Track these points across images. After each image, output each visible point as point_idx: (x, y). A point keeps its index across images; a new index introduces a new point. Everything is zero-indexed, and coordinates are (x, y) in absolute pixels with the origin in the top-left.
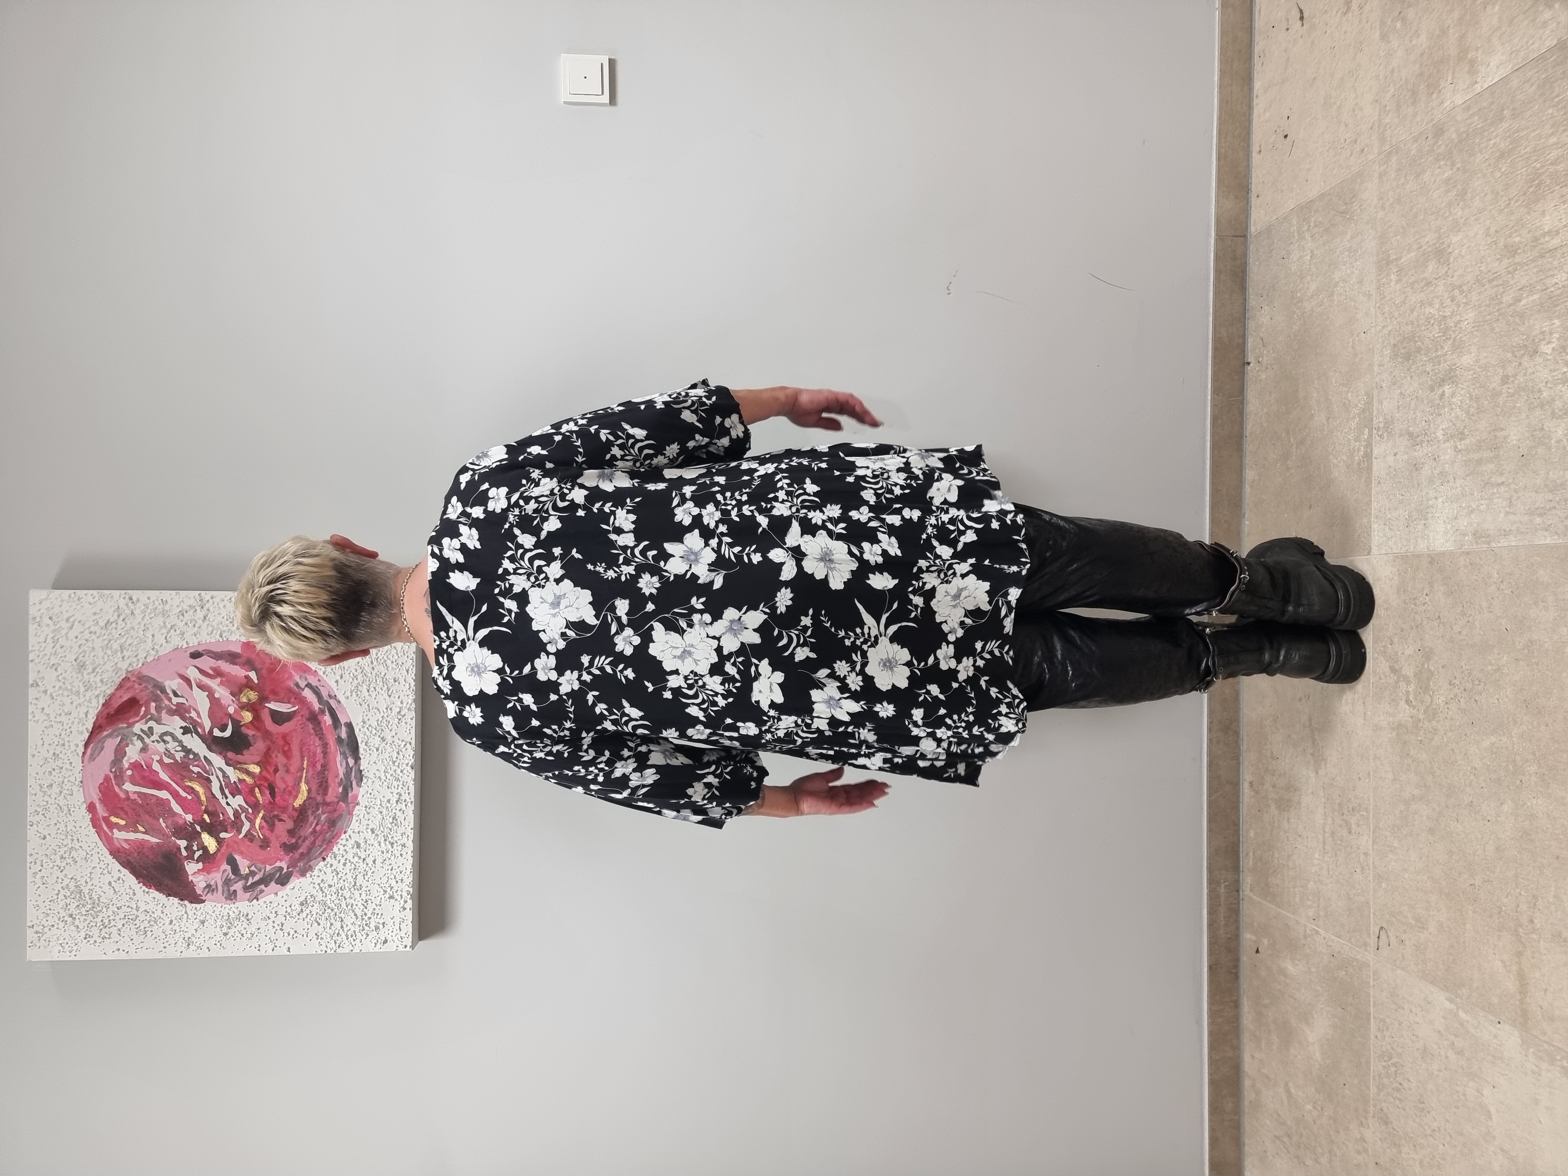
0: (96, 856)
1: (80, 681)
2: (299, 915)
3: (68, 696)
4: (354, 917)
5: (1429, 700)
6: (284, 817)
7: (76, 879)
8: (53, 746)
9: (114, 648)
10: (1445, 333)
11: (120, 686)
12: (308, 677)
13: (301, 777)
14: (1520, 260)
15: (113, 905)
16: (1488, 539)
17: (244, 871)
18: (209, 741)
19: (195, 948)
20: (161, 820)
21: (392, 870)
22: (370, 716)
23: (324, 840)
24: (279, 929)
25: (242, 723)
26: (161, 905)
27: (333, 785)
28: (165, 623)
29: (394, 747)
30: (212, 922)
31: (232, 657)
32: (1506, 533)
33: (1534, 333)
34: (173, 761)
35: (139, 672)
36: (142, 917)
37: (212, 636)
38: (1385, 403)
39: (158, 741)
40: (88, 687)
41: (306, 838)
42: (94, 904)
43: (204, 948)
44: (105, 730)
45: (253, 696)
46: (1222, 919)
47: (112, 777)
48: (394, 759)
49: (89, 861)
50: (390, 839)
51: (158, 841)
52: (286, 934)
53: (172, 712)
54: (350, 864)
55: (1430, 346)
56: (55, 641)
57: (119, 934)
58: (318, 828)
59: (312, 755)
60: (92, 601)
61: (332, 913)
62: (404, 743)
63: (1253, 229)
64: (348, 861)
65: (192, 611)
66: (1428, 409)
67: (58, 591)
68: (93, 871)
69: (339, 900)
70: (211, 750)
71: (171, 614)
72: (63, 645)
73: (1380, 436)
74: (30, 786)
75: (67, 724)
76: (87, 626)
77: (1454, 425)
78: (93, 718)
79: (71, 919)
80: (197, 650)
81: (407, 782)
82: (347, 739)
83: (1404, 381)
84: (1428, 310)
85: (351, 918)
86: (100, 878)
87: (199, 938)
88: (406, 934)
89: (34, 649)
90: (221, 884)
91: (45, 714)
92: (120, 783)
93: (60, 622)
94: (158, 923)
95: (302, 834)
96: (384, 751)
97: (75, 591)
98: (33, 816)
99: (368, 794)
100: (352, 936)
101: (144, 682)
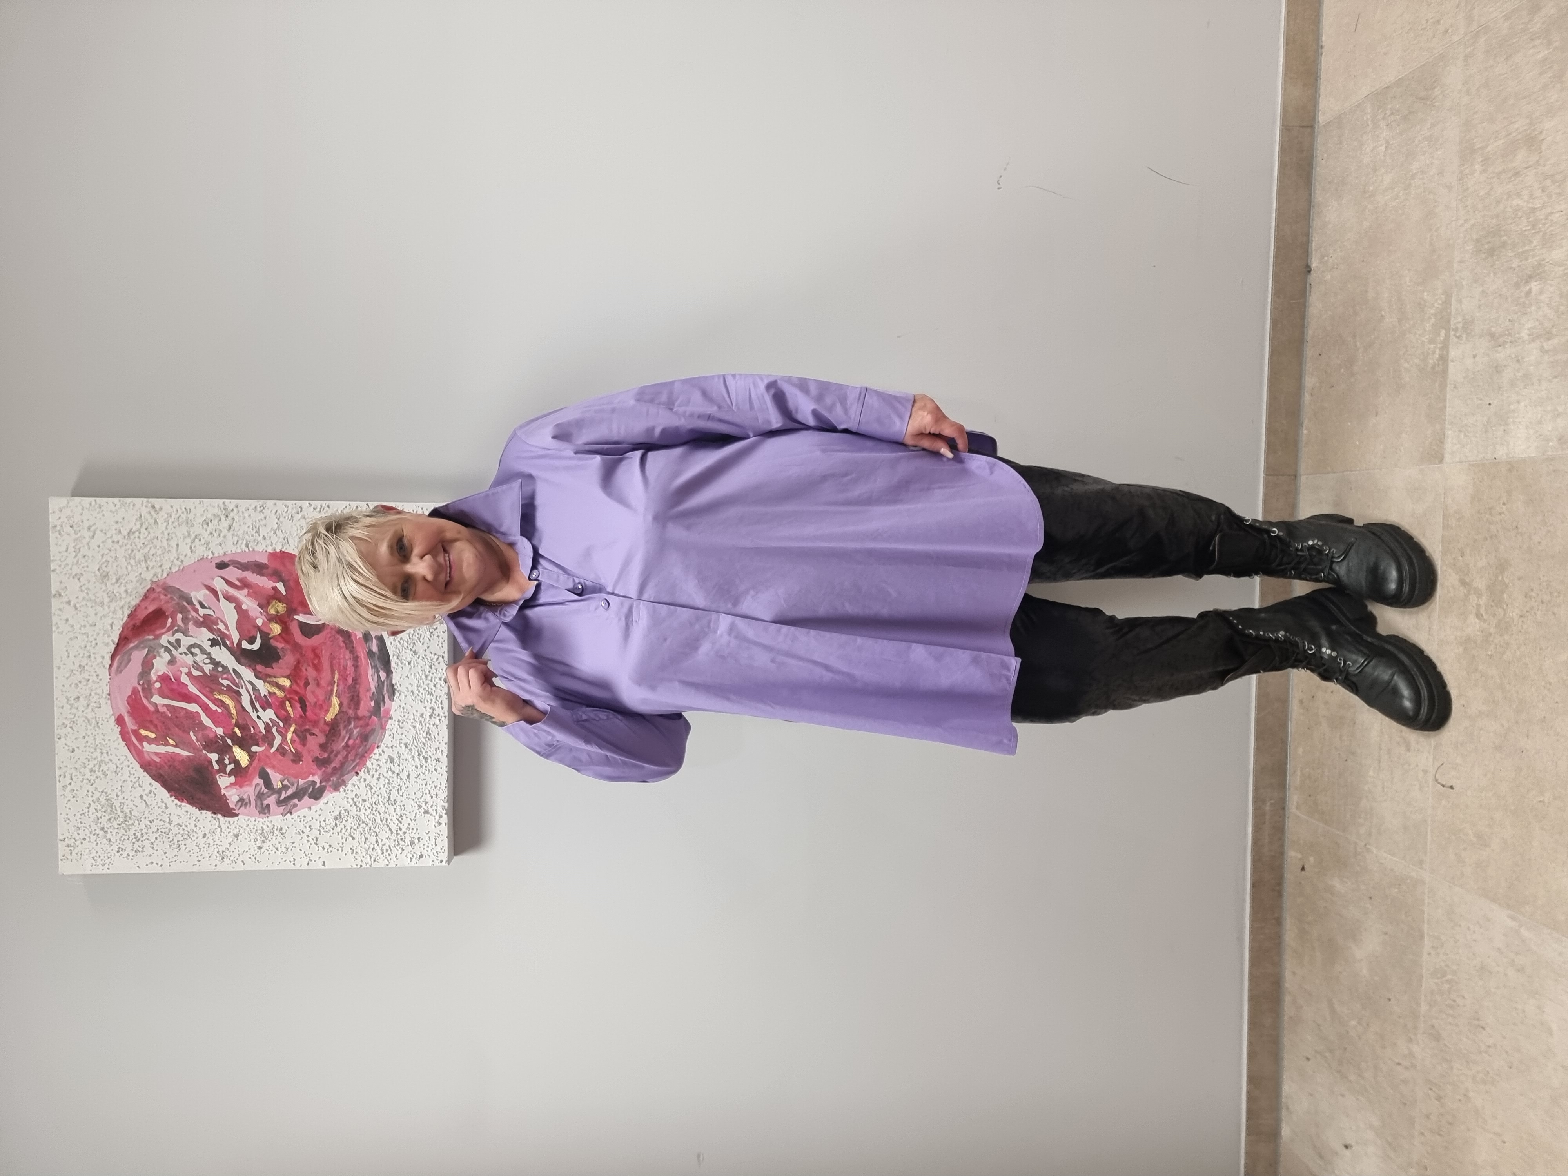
0: (126, 769)
1: (104, 591)
2: (333, 829)
3: (92, 607)
4: (389, 832)
5: (1502, 613)
6: (316, 731)
7: (106, 793)
8: (79, 658)
9: (137, 558)
10: (1533, 226)
11: (146, 597)
13: (333, 690)
15: (145, 818)
17: (277, 784)
18: (238, 653)
19: (229, 862)
20: (191, 733)
21: (426, 785)
23: (356, 755)
24: (313, 843)
25: (270, 636)
26: (194, 818)
27: (364, 699)
28: (189, 532)
29: (426, 660)
30: (247, 836)
31: (258, 568)
34: (201, 674)
35: (164, 583)
36: (175, 830)
37: (238, 546)
38: (1465, 303)
39: (186, 654)
40: (113, 598)
41: (338, 753)
42: (125, 817)
43: (239, 862)
44: (131, 642)
45: (281, 607)
46: (1266, 836)
47: (140, 690)
48: (427, 673)
49: (120, 774)
50: (424, 754)
51: (189, 754)
52: (321, 849)
53: (199, 624)
54: (383, 778)
55: (1517, 240)
56: (77, 551)
57: (153, 848)
58: (351, 742)
59: (342, 668)
60: (114, 509)
62: (436, 656)
63: (1321, 119)
64: (381, 776)
65: (216, 521)
66: (1512, 308)
67: (78, 499)
68: (124, 784)
69: (373, 814)
70: (240, 663)
71: (195, 524)
72: (85, 554)
73: (1458, 337)
74: (57, 699)
75: (92, 635)
76: (109, 535)
77: (1541, 324)
78: (119, 629)
79: (102, 832)
80: (222, 561)
81: (440, 697)
82: (377, 652)
83: (1487, 279)
84: (1516, 202)
85: (386, 832)
86: (131, 791)
87: (233, 852)
88: (442, 849)
89: (55, 558)
90: (254, 797)
91: (69, 625)
92: (149, 696)
93: (81, 531)
94: (191, 836)
95: (335, 748)
96: (416, 665)
97: (95, 498)
98: (61, 729)
99: (401, 708)
100: (387, 851)
101: (169, 593)
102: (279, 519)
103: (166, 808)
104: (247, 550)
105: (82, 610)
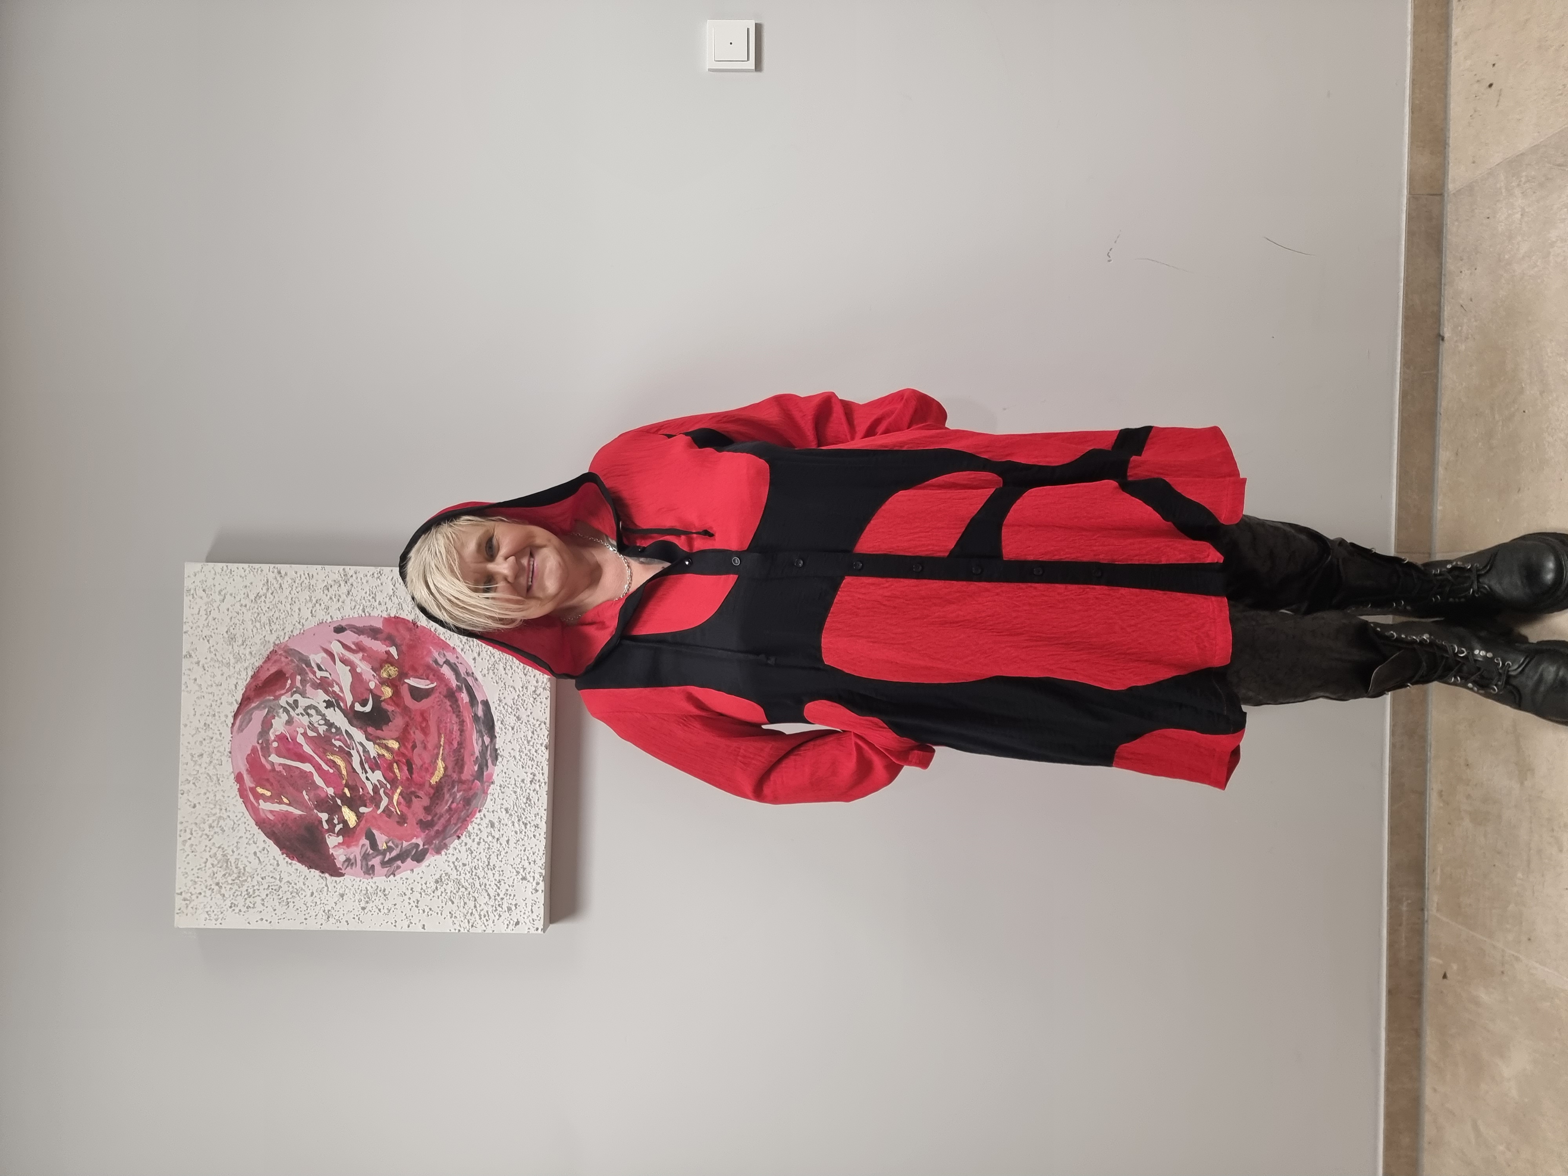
0: (242, 826)
1: (230, 653)
2: (434, 892)
3: (219, 667)
4: (487, 897)
6: (421, 793)
7: (223, 848)
8: (205, 717)
9: (262, 621)
11: (268, 658)
12: (447, 653)
13: (439, 753)
15: (258, 875)
17: (382, 846)
18: (351, 715)
19: (335, 921)
20: (304, 793)
21: (525, 851)
22: (506, 694)
23: (459, 819)
24: (414, 905)
25: (382, 699)
26: (303, 876)
27: (468, 763)
28: (311, 597)
29: (529, 726)
30: (351, 896)
31: (374, 633)
34: (315, 734)
35: (286, 646)
36: (285, 887)
37: (355, 611)
39: (302, 714)
40: (238, 659)
41: (441, 816)
42: (239, 873)
43: (343, 922)
44: (253, 702)
45: (393, 671)
46: (1403, 939)
47: (259, 748)
48: (529, 739)
49: (236, 831)
51: (301, 813)
52: (421, 911)
53: (316, 686)
54: (484, 843)
56: (208, 613)
57: (263, 904)
58: (454, 805)
59: (448, 732)
60: (243, 575)
61: (466, 892)
62: (538, 723)
63: (1451, 187)
64: (482, 840)
65: (336, 586)
67: (211, 565)
68: (239, 841)
69: (473, 879)
70: (351, 725)
71: (316, 589)
72: (215, 616)
74: (182, 755)
75: (218, 695)
76: (238, 599)
78: (242, 689)
79: (217, 887)
80: (340, 625)
81: (541, 762)
82: (483, 717)
85: (485, 898)
86: (246, 848)
87: (338, 911)
88: (538, 916)
89: (187, 621)
90: (360, 858)
91: (198, 684)
92: (267, 755)
93: (213, 594)
94: (300, 894)
95: (438, 812)
96: (519, 730)
97: (227, 564)
98: (185, 785)
99: (503, 773)
100: (485, 916)
101: (290, 655)
102: (394, 586)
103: (278, 865)
104: (363, 615)
105: (210, 670)
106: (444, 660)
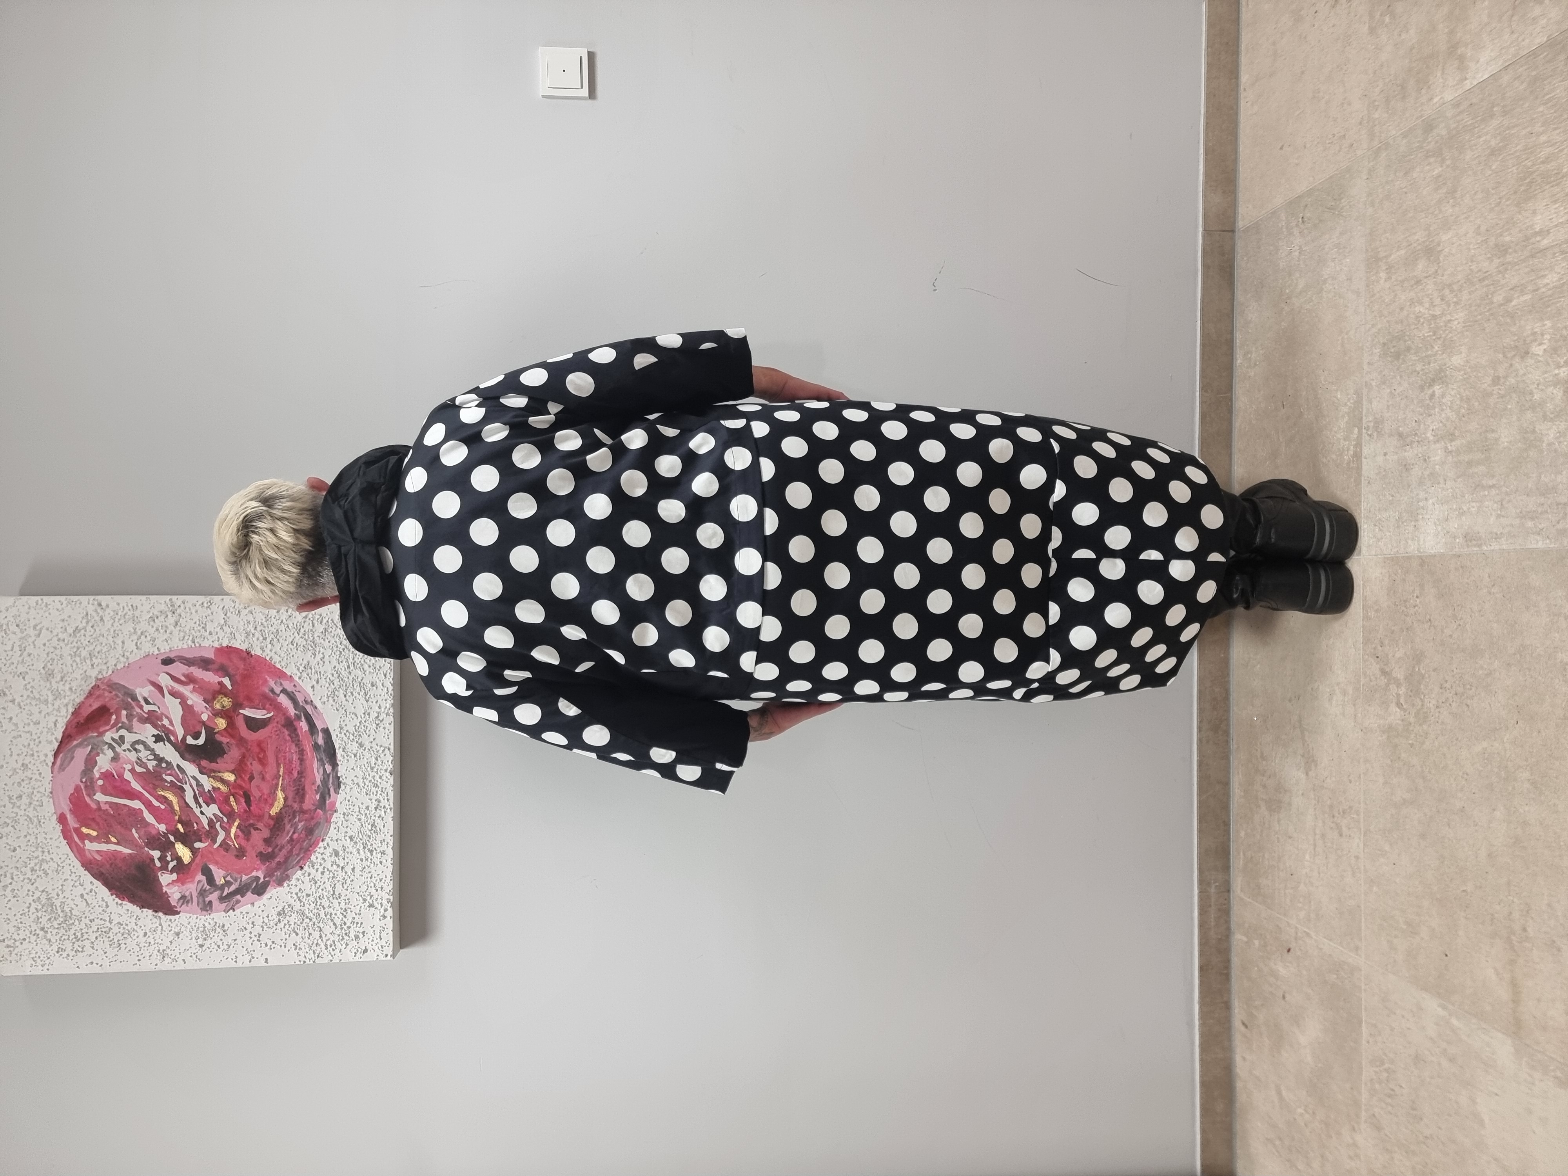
0: (67, 868)
1: (49, 689)
2: (276, 925)
3: (36, 705)
4: (333, 927)
5: (1420, 704)
6: (260, 825)
7: (47, 892)
8: (22, 757)
9: (82, 656)
10: (1435, 333)
11: (90, 694)
12: (283, 683)
13: (277, 784)
14: (1510, 259)
15: (86, 917)
16: (1479, 542)
17: (220, 881)
18: (182, 749)
19: (170, 961)
20: (134, 831)
21: (371, 878)
22: (347, 722)
23: (301, 849)
24: (256, 939)
25: (215, 731)
26: (135, 917)
27: (310, 792)
28: (135, 629)
29: (372, 752)
30: (188, 934)
31: (205, 663)
32: (1497, 537)
33: (1525, 334)
34: (145, 770)
35: (110, 680)
36: (116, 929)
37: (184, 642)
38: (1375, 403)
39: (129, 750)
40: (57, 695)
41: (283, 847)
42: (66, 916)
43: (180, 961)
44: (75, 740)
45: (227, 702)
46: (1212, 920)
47: (83, 787)
48: (373, 765)
49: (61, 873)
50: (369, 847)
51: (131, 852)
52: (263, 945)
53: (143, 720)
54: (328, 872)
55: (1421, 345)
56: (23, 649)
57: (93, 947)
58: (296, 836)
59: (287, 762)
60: (60, 607)
62: (382, 749)
63: (1241, 224)
64: (326, 870)
65: (163, 617)
66: (1418, 409)
67: (25, 598)
68: (64, 883)
69: (318, 909)
70: (184, 759)
71: (141, 620)
72: (30, 652)
73: (1370, 436)
75: (36, 734)
76: (55, 633)
77: (1445, 425)
78: (63, 726)
79: (41, 933)
80: (168, 657)
81: (386, 789)
82: (324, 745)
83: (1394, 381)
84: (1417, 309)
85: (330, 927)
86: (71, 890)
87: (174, 950)
88: (386, 943)
90: (196, 894)
91: (13, 723)
92: (91, 793)
93: (27, 629)
94: (132, 935)
95: (279, 844)
96: (362, 757)
97: (42, 597)
99: (347, 801)
100: (331, 946)
101: (114, 690)
102: (226, 615)
103: (107, 906)
104: (193, 646)
106: (281, 689)
